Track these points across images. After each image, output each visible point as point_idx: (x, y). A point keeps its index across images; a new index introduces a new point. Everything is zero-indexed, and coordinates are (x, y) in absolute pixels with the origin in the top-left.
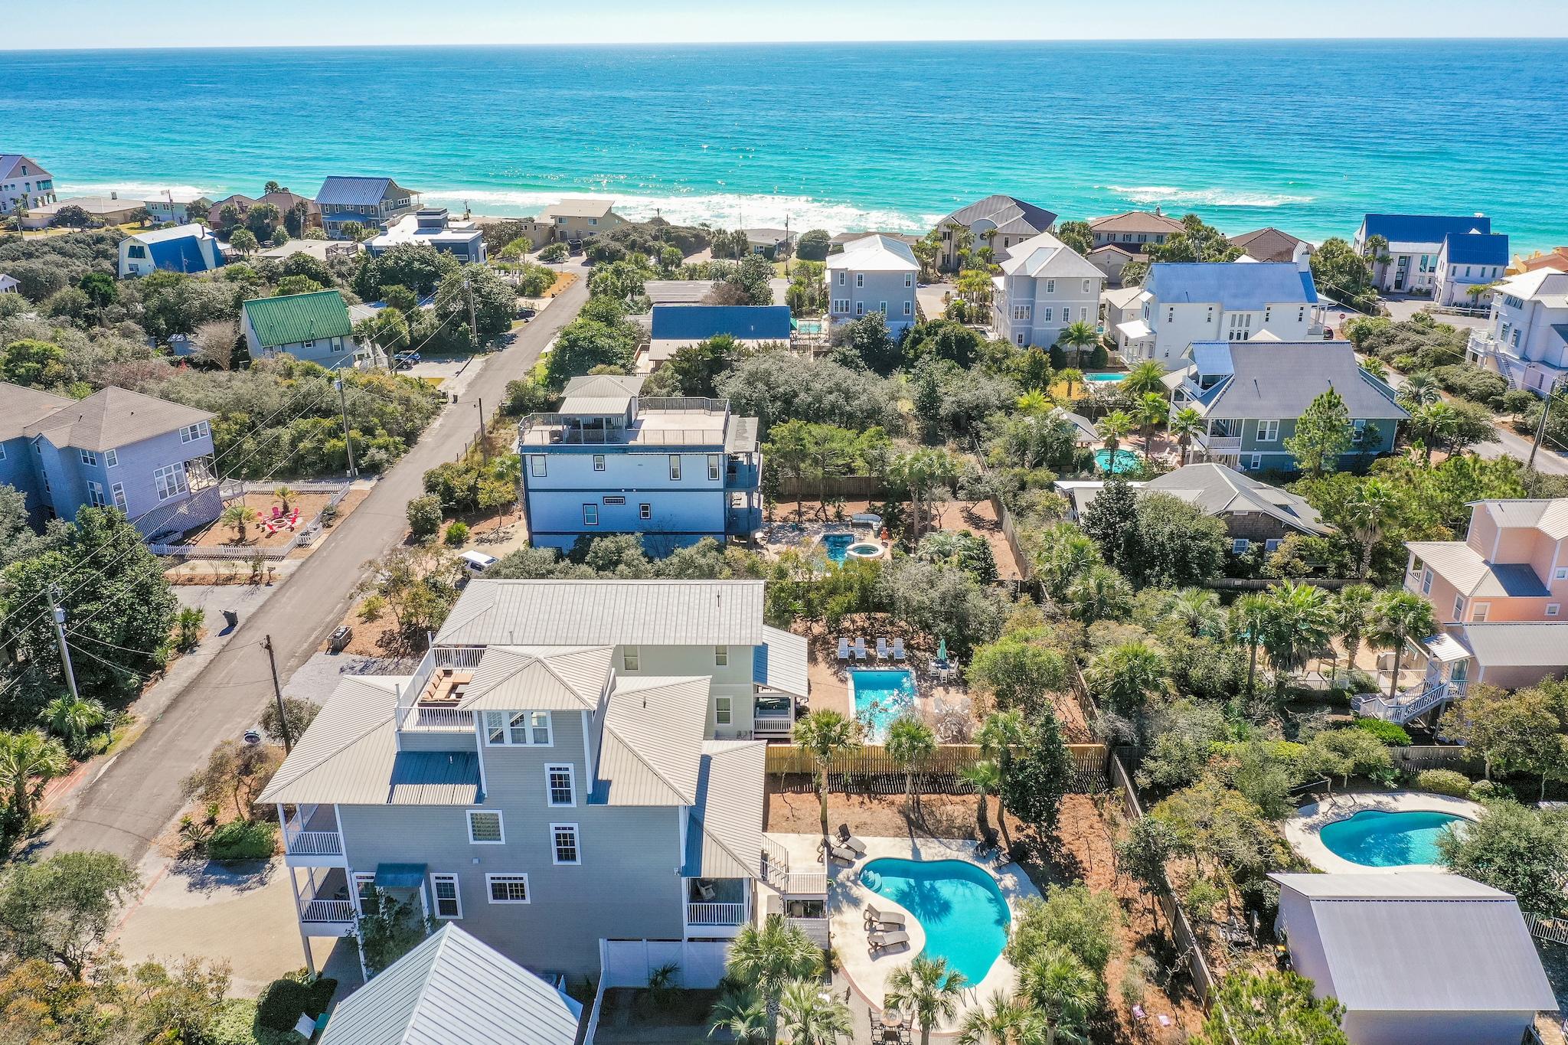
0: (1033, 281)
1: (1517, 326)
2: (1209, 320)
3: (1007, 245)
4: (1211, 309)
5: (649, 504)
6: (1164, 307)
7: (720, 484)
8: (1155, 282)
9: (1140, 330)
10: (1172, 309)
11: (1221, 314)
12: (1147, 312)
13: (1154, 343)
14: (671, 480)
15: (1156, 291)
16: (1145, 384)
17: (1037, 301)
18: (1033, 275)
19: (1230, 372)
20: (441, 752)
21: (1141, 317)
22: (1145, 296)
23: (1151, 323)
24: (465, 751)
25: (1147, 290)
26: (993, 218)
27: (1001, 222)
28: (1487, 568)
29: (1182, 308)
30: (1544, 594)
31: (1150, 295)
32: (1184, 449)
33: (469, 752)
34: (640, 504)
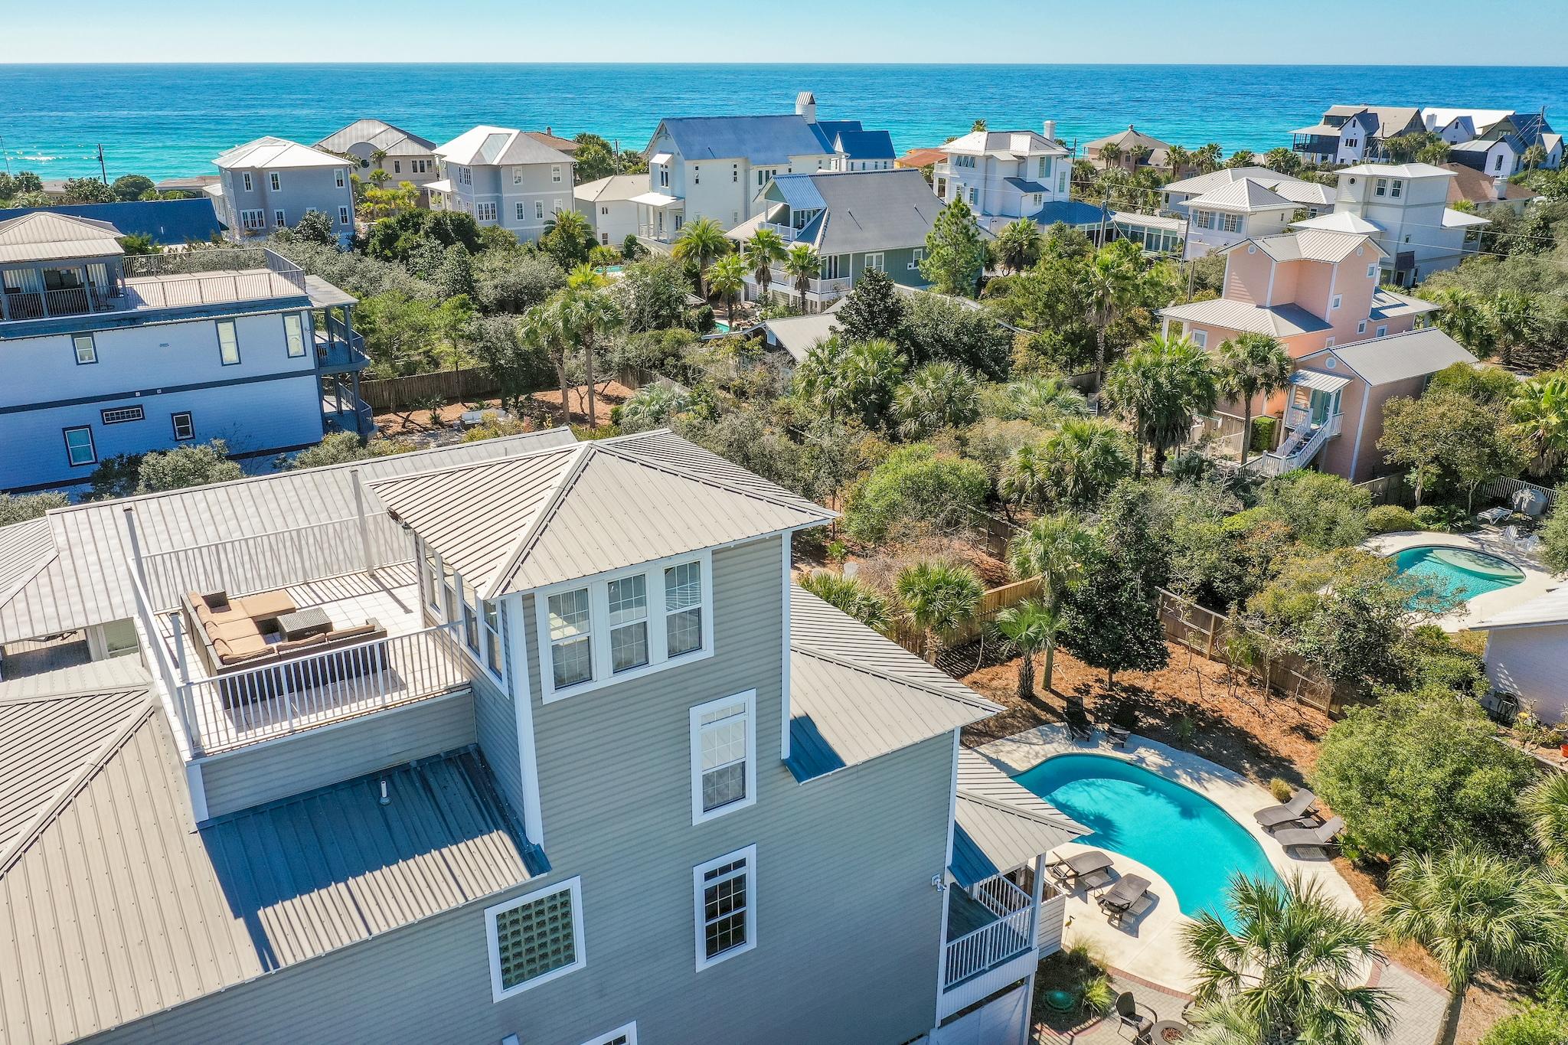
0: (495, 171)
1: (973, 184)
2: (735, 179)
3: (397, 170)
4: (735, 166)
5: (189, 413)
6: (689, 165)
7: (309, 363)
8: (672, 141)
9: (661, 199)
10: (697, 168)
11: (747, 171)
12: (665, 178)
13: (683, 210)
14: (223, 365)
15: (677, 150)
16: (705, 246)
17: (505, 195)
18: (495, 163)
19: (822, 205)
20: (334, 787)
21: (653, 188)
22: (660, 159)
23: (672, 189)
24: (406, 761)
25: (661, 152)
26: (371, 142)
27: (382, 147)
28: (1268, 311)
29: (708, 166)
30: (1328, 326)
31: (667, 157)
32: (803, 294)
33: (418, 761)
34: (173, 415)
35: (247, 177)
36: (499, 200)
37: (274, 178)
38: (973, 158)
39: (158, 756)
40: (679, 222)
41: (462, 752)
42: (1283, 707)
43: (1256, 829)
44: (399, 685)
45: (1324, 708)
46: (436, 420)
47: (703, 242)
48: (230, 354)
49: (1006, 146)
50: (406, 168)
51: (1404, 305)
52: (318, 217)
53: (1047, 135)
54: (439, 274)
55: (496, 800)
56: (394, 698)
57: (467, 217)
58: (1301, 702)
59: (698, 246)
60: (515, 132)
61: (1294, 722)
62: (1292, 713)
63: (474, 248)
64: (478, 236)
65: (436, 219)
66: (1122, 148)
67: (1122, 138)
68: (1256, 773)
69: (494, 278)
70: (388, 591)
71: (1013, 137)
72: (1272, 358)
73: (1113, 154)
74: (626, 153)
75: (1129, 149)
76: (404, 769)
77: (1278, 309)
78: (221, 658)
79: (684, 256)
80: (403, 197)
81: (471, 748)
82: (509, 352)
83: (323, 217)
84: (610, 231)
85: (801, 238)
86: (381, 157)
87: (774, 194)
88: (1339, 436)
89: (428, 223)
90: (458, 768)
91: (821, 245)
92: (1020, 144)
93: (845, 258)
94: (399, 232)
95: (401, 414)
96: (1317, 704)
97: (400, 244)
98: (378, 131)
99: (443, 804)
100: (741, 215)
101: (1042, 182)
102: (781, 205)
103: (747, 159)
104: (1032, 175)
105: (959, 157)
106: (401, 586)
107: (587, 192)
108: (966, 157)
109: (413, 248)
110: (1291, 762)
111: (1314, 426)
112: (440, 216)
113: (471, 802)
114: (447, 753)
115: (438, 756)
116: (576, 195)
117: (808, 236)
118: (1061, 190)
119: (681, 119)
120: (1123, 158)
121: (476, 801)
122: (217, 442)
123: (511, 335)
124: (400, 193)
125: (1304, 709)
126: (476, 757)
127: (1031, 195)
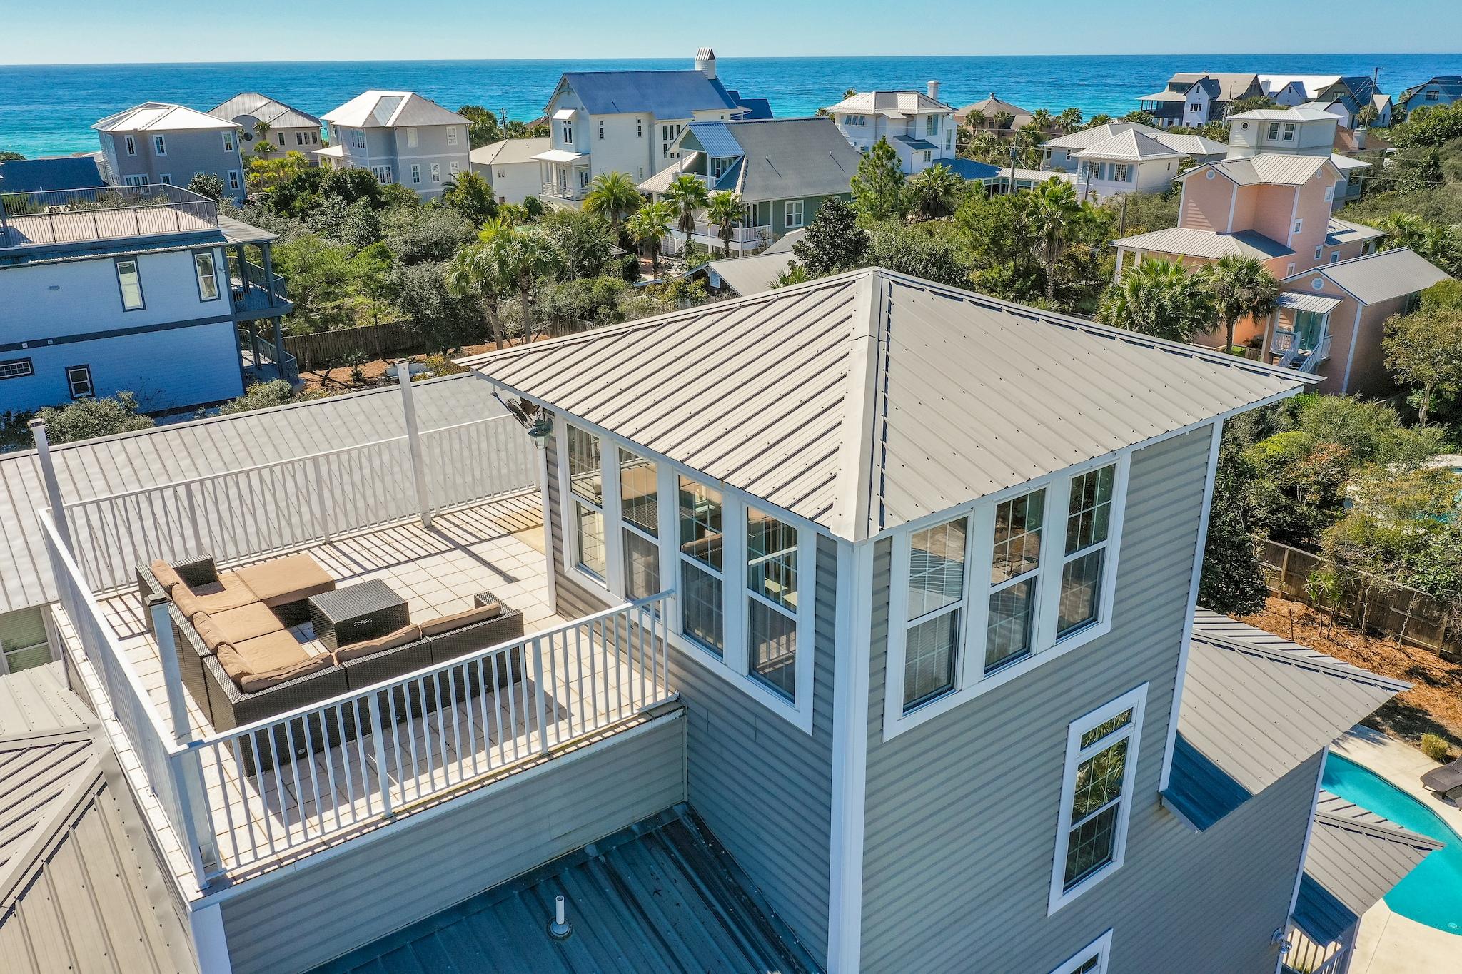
0: (389, 135)
1: (863, 143)
2: (640, 134)
3: (282, 142)
4: (639, 121)
5: (87, 366)
6: (594, 120)
7: (224, 308)
8: (576, 98)
9: (565, 156)
10: (601, 123)
11: (651, 126)
12: (568, 135)
13: (588, 166)
14: (125, 310)
15: (580, 104)
16: (617, 200)
17: (400, 158)
18: (389, 124)
19: (739, 152)
20: (462, 908)
21: (555, 146)
22: (563, 114)
23: (577, 145)
24: (578, 845)
25: (563, 108)
26: (253, 114)
27: (265, 119)
28: (1230, 237)
29: (612, 121)
30: (1290, 251)
31: (571, 112)
32: (727, 242)
33: (599, 844)
34: (67, 369)
35: (130, 141)
36: (394, 164)
37: (160, 141)
38: (863, 117)
39: (121, 873)
40: (584, 179)
41: (667, 820)
42: (1385, 648)
43: (1425, 796)
44: (556, 712)
45: (1435, 647)
46: (358, 377)
47: (613, 194)
48: (132, 299)
49: (894, 105)
50: (291, 140)
51: (1352, 231)
52: (208, 180)
53: (930, 95)
54: (344, 230)
55: (750, 907)
56: (558, 735)
57: (368, 174)
58: (1404, 642)
59: (609, 200)
60: (408, 95)
61: (1406, 665)
62: (1399, 655)
63: (377, 205)
64: (381, 194)
65: (335, 177)
66: (987, 114)
67: (984, 105)
68: (1393, 727)
69: (401, 234)
70: (464, 549)
71: (901, 97)
72: (1258, 278)
73: (979, 120)
74: (511, 123)
75: (992, 115)
76: (576, 861)
77: (1241, 235)
78: (236, 680)
79: (595, 210)
80: (292, 165)
81: (679, 810)
82: (435, 301)
83: (213, 181)
84: (508, 193)
85: (720, 186)
86: (265, 128)
87: (689, 142)
88: (1328, 360)
89: (326, 182)
90: (667, 849)
91: (742, 191)
92: (908, 103)
93: (765, 205)
94: (295, 193)
95: (317, 372)
96: (1424, 643)
97: (297, 204)
98: (259, 104)
99: (663, 924)
100: (646, 172)
101: (932, 140)
102: (695, 154)
103: (651, 113)
104: (921, 131)
105: (849, 116)
106: (481, 541)
107: (483, 155)
108: (856, 117)
109: (312, 208)
110: (1426, 713)
111: (1300, 351)
112: (339, 174)
113: (708, 915)
114: (642, 824)
115: (628, 831)
116: (472, 160)
117: (728, 183)
118: (948, 147)
119: (583, 74)
120: (987, 123)
121: (716, 914)
122: (126, 395)
123: (438, 284)
124: (289, 160)
125: (1410, 650)
126: (693, 829)
127: (921, 152)
